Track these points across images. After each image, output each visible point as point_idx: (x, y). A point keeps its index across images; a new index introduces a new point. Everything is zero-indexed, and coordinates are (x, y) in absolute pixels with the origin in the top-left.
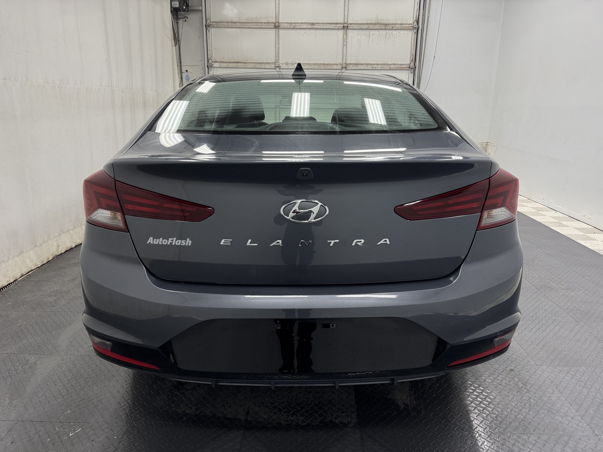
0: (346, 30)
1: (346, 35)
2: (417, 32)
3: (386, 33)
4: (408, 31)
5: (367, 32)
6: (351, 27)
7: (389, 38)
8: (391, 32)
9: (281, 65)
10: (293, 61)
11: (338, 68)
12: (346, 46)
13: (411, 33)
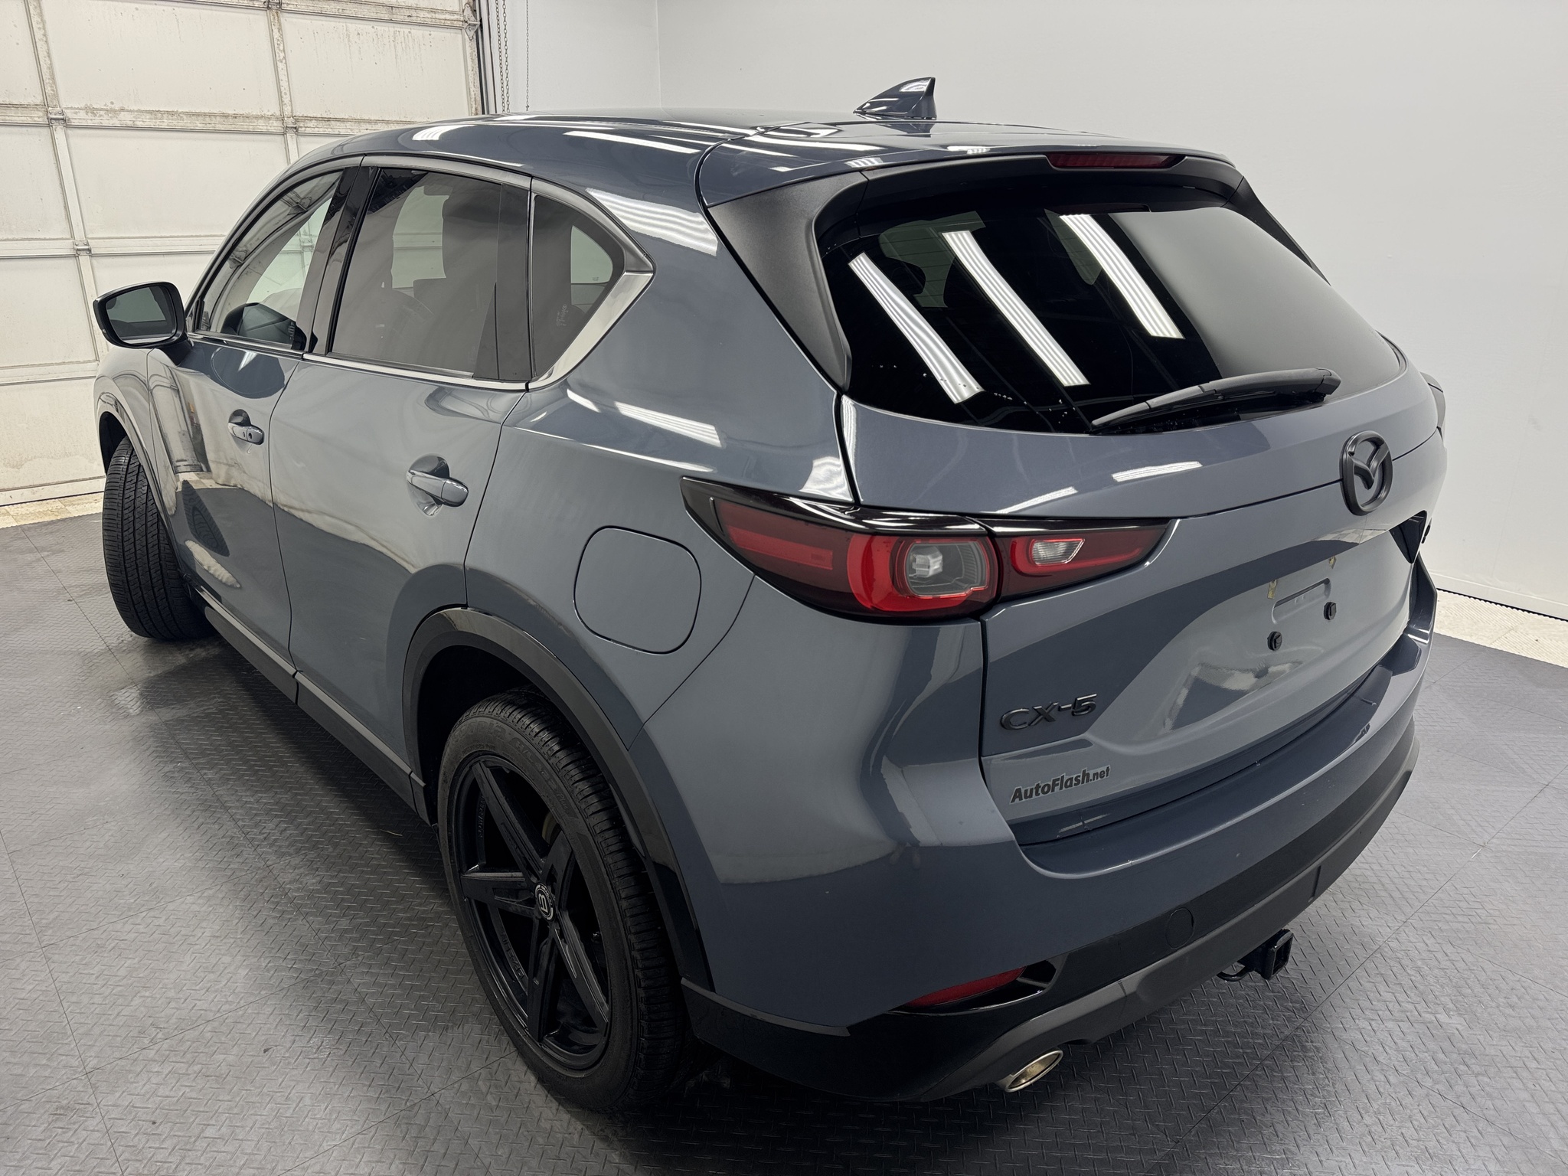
0: (277, 13)
1: (280, 29)
2: (475, 37)
3: (395, 32)
4: (452, 31)
5: (341, 24)
6: (292, 6)
7: (406, 48)
8: (407, 31)
9: (69, 114)
10: (112, 103)
11: (272, 129)
12: (286, 63)
13: (460, 36)
